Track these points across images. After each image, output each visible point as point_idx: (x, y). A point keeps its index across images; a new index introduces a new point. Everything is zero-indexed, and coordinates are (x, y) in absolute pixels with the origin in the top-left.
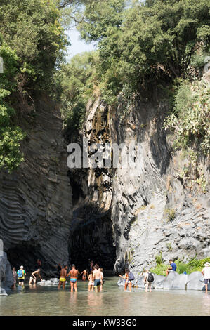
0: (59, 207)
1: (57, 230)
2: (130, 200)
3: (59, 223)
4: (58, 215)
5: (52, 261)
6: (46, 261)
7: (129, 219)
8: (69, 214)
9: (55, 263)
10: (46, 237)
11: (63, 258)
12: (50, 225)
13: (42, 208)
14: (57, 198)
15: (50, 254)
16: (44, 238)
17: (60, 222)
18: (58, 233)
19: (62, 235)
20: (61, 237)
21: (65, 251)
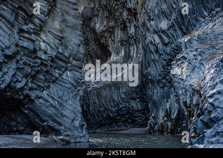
0: (61, 39)
1: (61, 75)
2: (164, 37)
3: (64, 65)
4: (60, 50)
5: (54, 121)
6: (44, 121)
7: (164, 62)
8: (78, 51)
9: (60, 124)
10: (41, 84)
11: (72, 116)
12: (46, 66)
13: (26, 35)
14: (57, 25)
15: (51, 111)
16: (38, 86)
17: (65, 62)
18: (63, 79)
19: (70, 82)
20: (67, 85)
21: (75, 106)
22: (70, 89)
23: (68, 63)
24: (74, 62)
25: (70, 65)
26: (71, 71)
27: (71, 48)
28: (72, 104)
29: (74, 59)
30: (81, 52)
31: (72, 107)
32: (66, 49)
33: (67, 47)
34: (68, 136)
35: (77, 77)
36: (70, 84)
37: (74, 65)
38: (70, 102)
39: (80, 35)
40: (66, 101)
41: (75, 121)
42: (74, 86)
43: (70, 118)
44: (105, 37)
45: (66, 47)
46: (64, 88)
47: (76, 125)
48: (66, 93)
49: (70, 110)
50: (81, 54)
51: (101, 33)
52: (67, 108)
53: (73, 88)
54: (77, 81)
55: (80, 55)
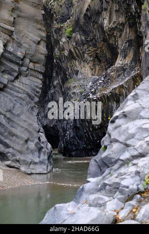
0: (10, 33)
1: (11, 81)
3: (16, 68)
4: (10, 49)
8: (36, 51)
9: (7, 146)
11: (25, 136)
14: (5, 14)
17: (18, 64)
18: (15, 86)
19: (24, 91)
20: (20, 95)
21: (30, 122)
22: (24, 100)
23: (22, 65)
24: (31, 65)
25: (24, 69)
26: (26, 76)
27: (27, 46)
28: (27, 120)
29: (31, 61)
30: (41, 52)
31: (26, 123)
32: (19, 47)
33: (21, 45)
34: (18, 161)
35: (36, 84)
36: (24, 94)
37: (31, 69)
38: (23, 117)
39: (40, 29)
40: (18, 115)
41: (29, 143)
42: (29, 96)
43: (21, 138)
44: (115, 37)
45: (19, 45)
46: (15, 98)
47: (30, 147)
48: (18, 105)
49: (22, 127)
50: (42, 54)
51: (110, 31)
52: (18, 124)
53: (28, 99)
54: (34, 90)
55: (40, 55)
